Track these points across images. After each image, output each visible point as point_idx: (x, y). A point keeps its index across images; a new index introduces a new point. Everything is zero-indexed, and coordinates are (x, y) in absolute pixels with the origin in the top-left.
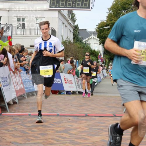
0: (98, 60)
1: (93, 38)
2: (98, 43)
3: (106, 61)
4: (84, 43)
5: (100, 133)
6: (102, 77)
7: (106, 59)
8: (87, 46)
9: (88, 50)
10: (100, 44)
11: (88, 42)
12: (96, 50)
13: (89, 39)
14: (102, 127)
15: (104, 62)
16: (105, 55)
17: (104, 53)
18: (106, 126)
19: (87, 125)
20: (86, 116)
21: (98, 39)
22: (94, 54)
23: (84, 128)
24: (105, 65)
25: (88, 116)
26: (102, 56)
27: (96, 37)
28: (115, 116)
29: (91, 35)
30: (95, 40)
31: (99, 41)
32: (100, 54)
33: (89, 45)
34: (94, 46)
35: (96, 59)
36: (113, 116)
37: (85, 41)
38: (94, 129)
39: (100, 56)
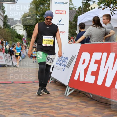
0: (22, 42)
1: (19, 25)
2: (23, 29)
3: (28, 42)
4: (12, 29)
5: (23, 96)
6: (25, 54)
7: (29, 41)
8: (14, 31)
9: (15, 34)
10: (24, 29)
11: (15, 28)
12: (21, 34)
13: (15, 26)
14: (24, 91)
15: (27, 43)
16: (28, 38)
17: (27, 37)
18: (27, 90)
19: (13, 90)
20: (12, 83)
21: (23, 26)
22: (19, 37)
23: (10, 92)
24: (28, 46)
25: (14, 83)
26: (26, 39)
27: (21, 25)
28: (34, 83)
29: (17, 23)
30: (20, 27)
31: (23, 27)
32: (24, 37)
33: (15, 30)
34: (20, 31)
35: (21, 41)
36: (32, 82)
37: (13, 28)
38: (18, 92)
39: (24, 38)
